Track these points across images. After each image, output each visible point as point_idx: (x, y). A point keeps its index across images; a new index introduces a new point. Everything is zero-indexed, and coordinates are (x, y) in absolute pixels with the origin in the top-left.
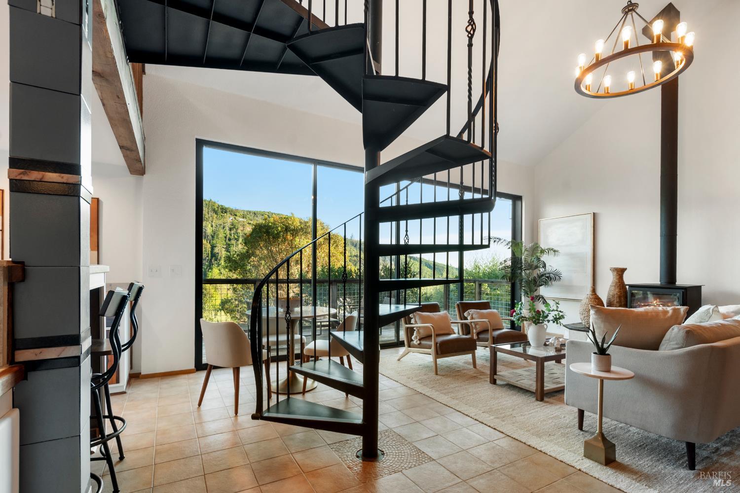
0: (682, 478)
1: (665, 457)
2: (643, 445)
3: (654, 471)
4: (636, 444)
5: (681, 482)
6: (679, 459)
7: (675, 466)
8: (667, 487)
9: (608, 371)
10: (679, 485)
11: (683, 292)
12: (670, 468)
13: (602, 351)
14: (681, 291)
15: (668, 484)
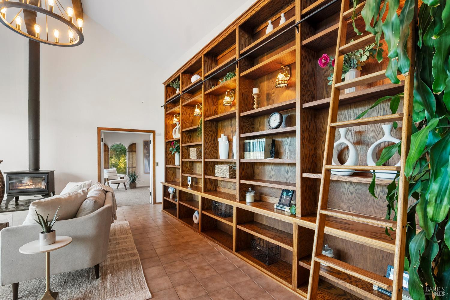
0: (98, 286)
1: (82, 280)
2: (66, 281)
3: (83, 292)
4: (61, 282)
5: (99, 289)
6: (88, 277)
7: (90, 282)
8: (96, 296)
9: (54, 242)
10: (99, 291)
11: (47, 175)
12: (89, 285)
13: (49, 230)
14: (46, 175)
15: (95, 295)
